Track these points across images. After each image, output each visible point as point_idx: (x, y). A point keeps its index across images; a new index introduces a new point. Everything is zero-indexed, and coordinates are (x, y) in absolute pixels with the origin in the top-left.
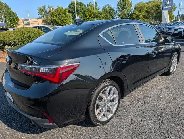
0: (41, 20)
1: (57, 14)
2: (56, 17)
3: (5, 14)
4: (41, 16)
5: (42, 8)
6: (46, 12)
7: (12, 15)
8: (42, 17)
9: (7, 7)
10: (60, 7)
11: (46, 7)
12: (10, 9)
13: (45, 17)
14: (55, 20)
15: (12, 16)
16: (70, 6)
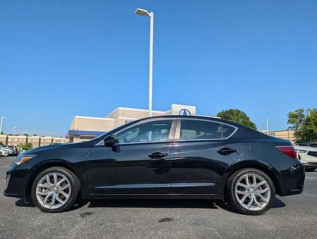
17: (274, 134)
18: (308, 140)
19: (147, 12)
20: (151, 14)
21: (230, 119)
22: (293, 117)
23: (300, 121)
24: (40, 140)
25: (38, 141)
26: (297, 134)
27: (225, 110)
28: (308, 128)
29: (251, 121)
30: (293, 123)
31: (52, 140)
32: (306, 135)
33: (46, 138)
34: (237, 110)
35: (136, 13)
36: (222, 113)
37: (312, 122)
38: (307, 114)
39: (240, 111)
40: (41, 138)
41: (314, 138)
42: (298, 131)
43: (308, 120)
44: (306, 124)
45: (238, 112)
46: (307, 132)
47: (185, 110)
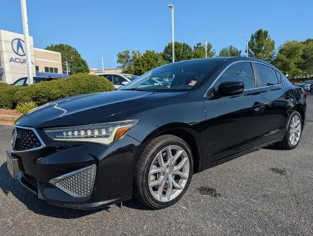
1: (145, 61)
2: (143, 66)
3: (72, 63)
4: (120, 65)
5: (123, 54)
6: (129, 59)
7: (81, 64)
8: (122, 67)
9: (76, 53)
10: (150, 52)
11: (128, 52)
12: (79, 56)
13: (126, 67)
15: (81, 66)
16: (165, 49)
22: (122, 57)
23: (127, 61)
27: (54, 45)
28: (138, 68)
29: (83, 58)
30: (122, 62)
34: (67, 46)
36: (51, 47)
39: (71, 47)
42: (125, 70)
45: (69, 48)
47: (19, 39)
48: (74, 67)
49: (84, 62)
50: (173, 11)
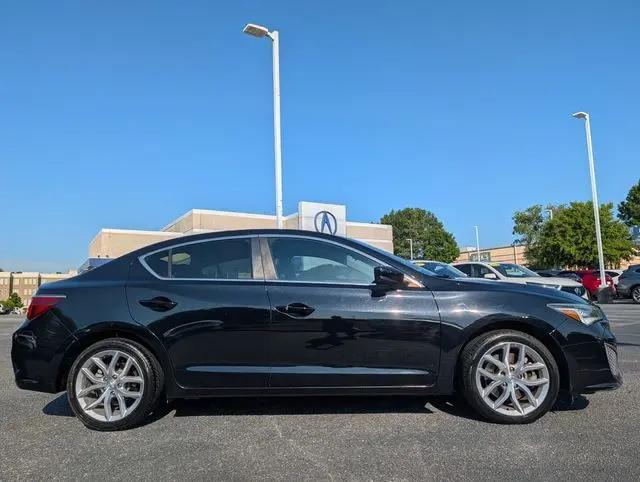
0: (522, 249)
1: (567, 226)
2: (563, 236)
3: (425, 241)
4: (520, 237)
5: (527, 213)
6: (540, 224)
7: (442, 239)
8: (524, 240)
9: (433, 222)
10: (580, 205)
11: (539, 210)
12: (440, 226)
13: (533, 242)
14: (556, 248)
15: (442, 245)
16: (631, 194)
17: (489, 254)
18: (551, 264)
19: (267, 30)
20: (275, 35)
21: (406, 227)
22: (523, 221)
23: (535, 228)
24: (12, 279)
25: (7, 282)
26: (529, 253)
27: (396, 210)
28: (550, 241)
29: (447, 230)
30: (523, 232)
31: (40, 279)
32: (546, 254)
33: (24, 275)
34: (418, 210)
35: (246, 32)
36: (391, 215)
37: (557, 231)
38: (547, 216)
39: (424, 212)
40: (15, 276)
41: (562, 260)
42: (531, 247)
43: (550, 227)
44: (547, 235)
45: (421, 213)
46: (549, 249)
47: (325, 213)
48: (428, 247)
49: (447, 237)
50: (588, 123)
